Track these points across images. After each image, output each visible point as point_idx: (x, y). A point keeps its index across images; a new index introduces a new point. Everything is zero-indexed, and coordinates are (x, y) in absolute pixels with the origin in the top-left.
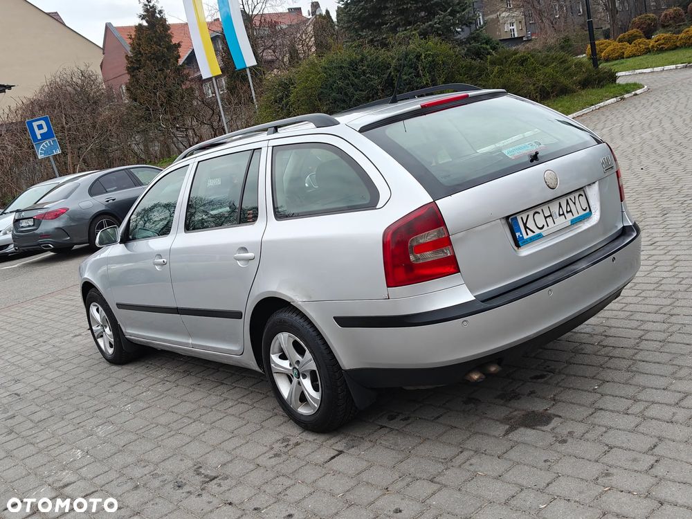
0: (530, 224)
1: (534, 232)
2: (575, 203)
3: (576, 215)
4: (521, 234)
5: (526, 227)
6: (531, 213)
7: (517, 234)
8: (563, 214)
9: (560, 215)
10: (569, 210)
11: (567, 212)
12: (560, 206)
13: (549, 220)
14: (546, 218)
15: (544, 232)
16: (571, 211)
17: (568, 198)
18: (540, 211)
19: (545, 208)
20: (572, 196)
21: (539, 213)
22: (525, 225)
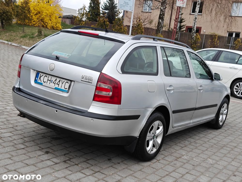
0: (42, 78)
1: (41, 81)
2: (62, 83)
3: (60, 87)
4: (38, 79)
5: (40, 78)
6: (44, 75)
7: (37, 78)
8: (55, 83)
9: (53, 83)
10: (58, 83)
11: (57, 84)
12: (56, 80)
13: (49, 82)
14: (48, 80)
15: (44, 84)
16: (59, 85)
17: (61, 80)
18: (48, 77)
19: (50, 77)
20: (63, 80)
21: (47, 77)
22: (40, 77)
